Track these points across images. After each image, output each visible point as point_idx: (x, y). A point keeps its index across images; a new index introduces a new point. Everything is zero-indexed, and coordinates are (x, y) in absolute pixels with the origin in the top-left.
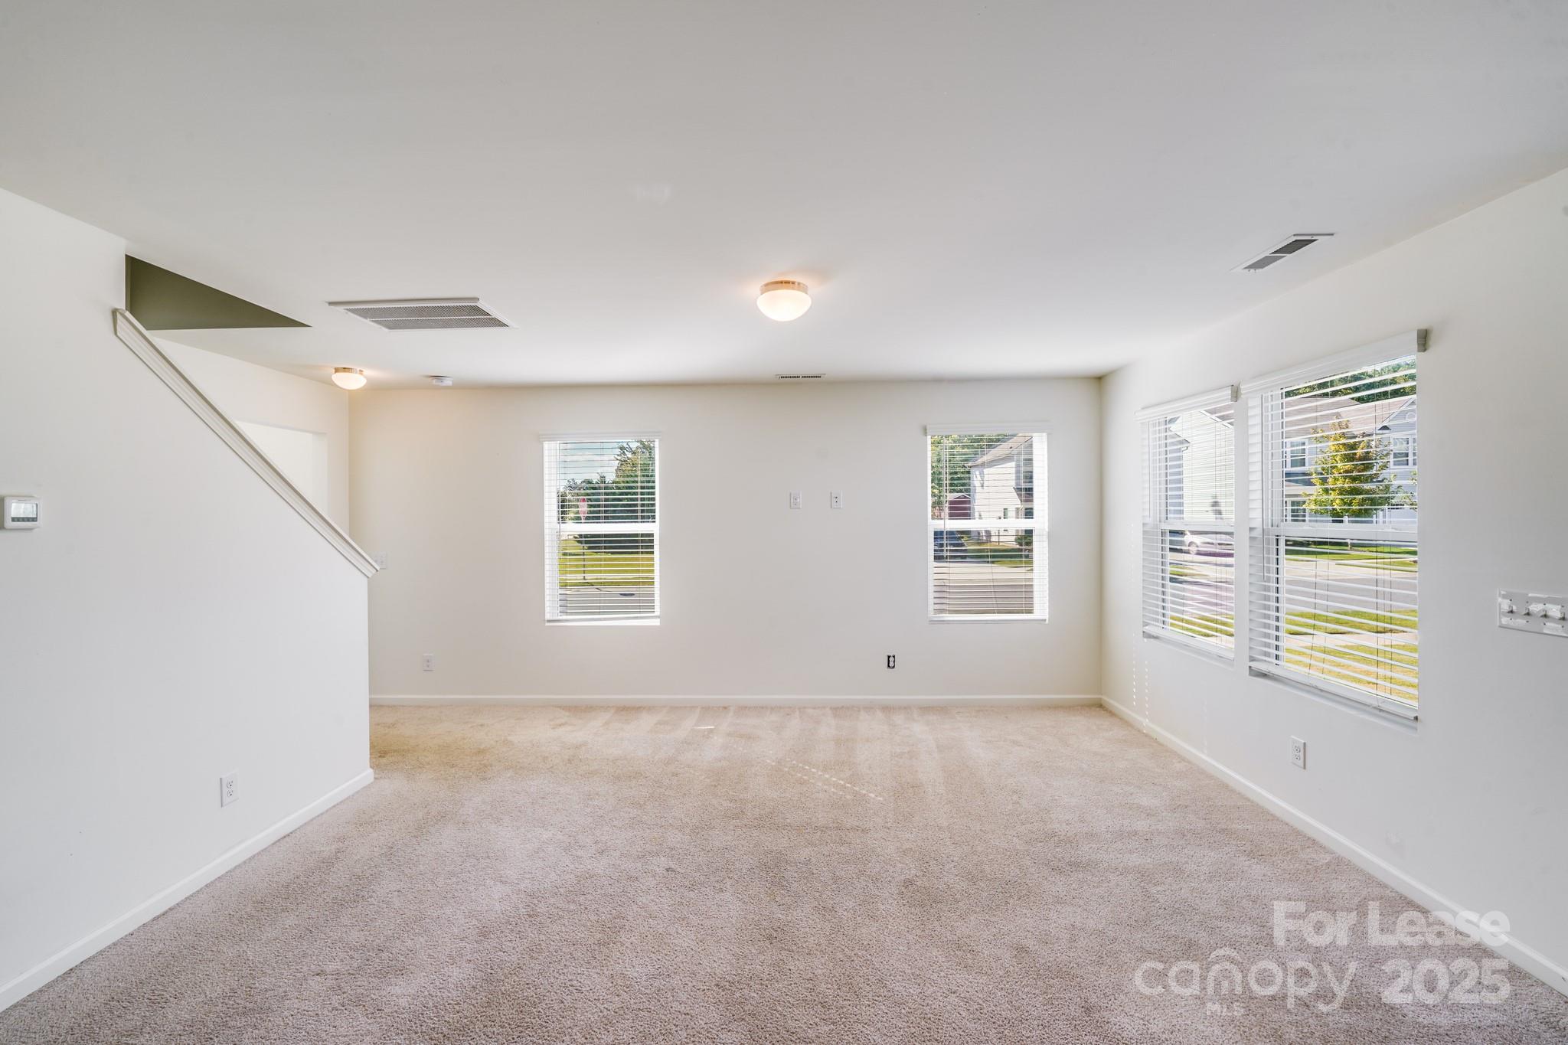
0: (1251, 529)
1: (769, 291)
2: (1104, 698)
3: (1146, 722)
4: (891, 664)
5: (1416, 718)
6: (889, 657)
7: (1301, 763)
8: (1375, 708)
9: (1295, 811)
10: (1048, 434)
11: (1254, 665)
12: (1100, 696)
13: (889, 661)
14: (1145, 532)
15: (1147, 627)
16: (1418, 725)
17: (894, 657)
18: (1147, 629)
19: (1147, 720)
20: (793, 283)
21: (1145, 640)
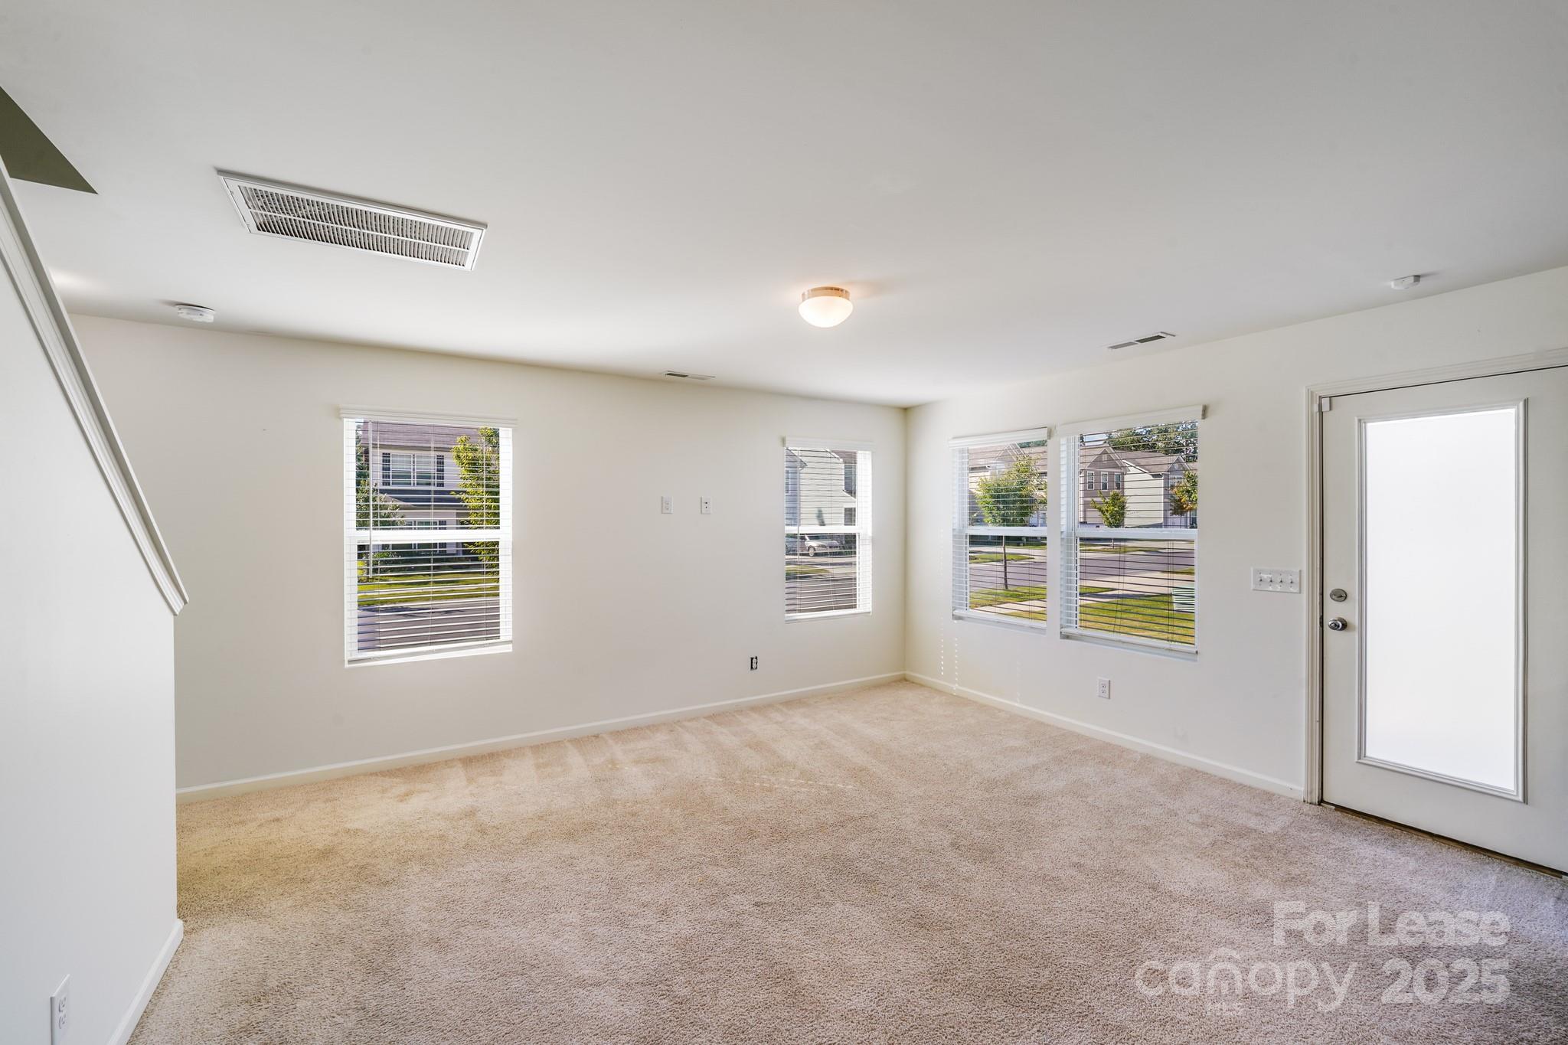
0: (1062, 532)
1: (816, 296)
2: (907, 672)
3: (956, 686)
4: (754, 666)
5: (1197, 652)
6: (752, 659)
7: (1107, 695)
8: (1167, 649)
9: (1106, 731)
10: (873, 453)
11: (1063, 630)
12: (902, 672)
13: (752, 663)
14: (954, 536)
15: (956, 611)
16: (1199, 656)
17: (756, 658)
18: (957, 612)
19: (957, 685)
20: (842, 290)
21: (955, 621)
